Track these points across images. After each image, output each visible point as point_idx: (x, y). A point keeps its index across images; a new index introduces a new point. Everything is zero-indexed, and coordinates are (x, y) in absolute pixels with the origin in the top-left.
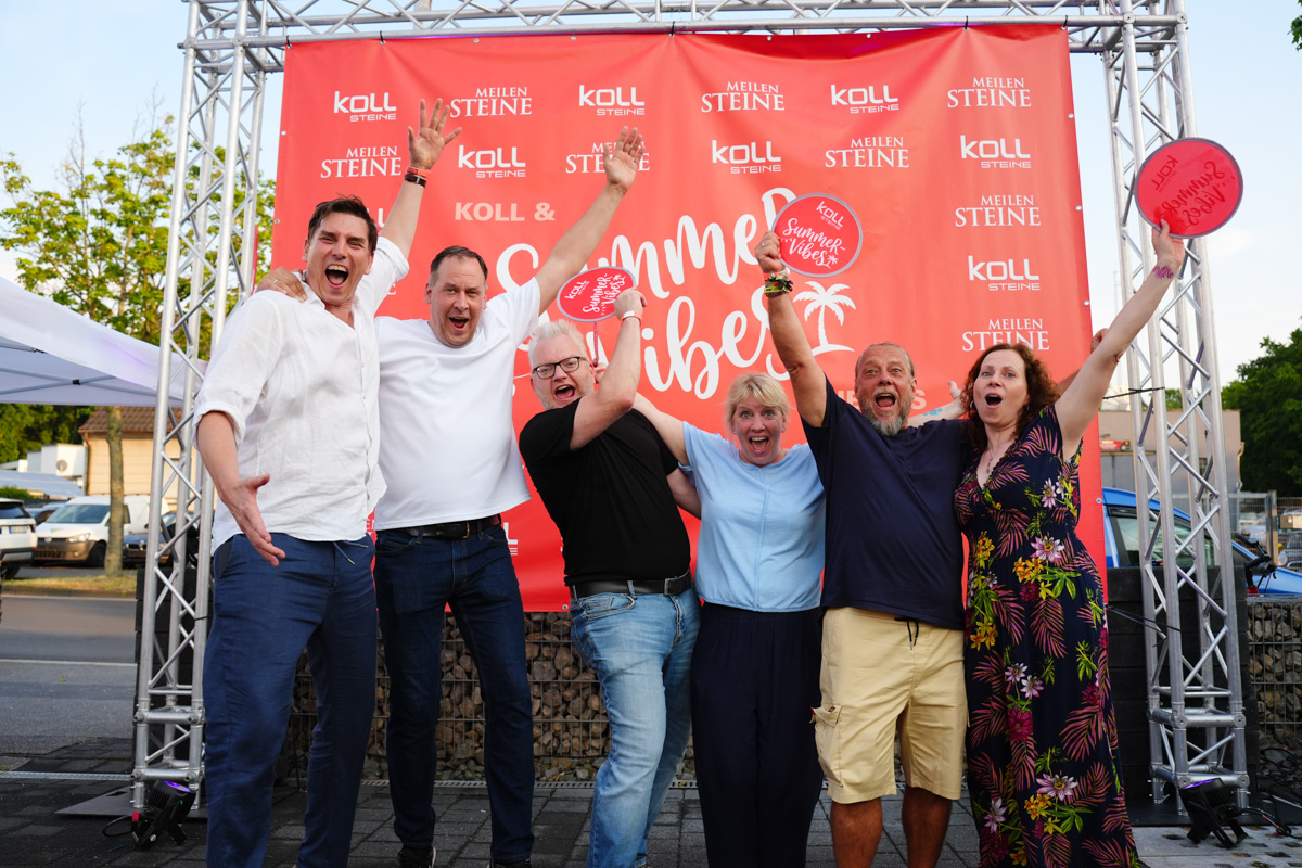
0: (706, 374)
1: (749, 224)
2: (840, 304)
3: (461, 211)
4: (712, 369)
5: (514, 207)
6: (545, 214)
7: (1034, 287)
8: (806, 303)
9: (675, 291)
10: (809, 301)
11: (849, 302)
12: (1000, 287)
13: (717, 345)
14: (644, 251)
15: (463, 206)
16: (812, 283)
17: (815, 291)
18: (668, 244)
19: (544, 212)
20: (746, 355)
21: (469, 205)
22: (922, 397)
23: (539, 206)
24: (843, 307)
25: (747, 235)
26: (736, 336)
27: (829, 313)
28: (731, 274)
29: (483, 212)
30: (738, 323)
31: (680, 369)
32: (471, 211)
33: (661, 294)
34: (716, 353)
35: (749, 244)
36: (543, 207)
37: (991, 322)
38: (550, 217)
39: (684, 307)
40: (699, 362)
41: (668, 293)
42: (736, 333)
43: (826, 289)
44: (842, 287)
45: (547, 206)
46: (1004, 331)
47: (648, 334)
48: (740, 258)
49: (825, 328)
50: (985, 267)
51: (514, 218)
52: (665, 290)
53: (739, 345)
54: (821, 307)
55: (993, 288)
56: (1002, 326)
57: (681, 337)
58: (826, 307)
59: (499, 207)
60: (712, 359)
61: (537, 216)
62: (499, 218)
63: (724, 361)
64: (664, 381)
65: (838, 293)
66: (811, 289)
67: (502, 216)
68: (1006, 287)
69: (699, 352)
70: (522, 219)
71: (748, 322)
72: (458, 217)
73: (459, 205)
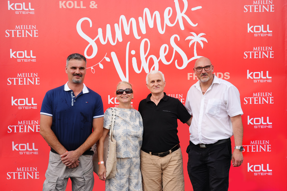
0: (154, 67)
1: (170, 10)
2: (202, 41)
3: (61, 5)
4: (156, 65)
5: (82, 2)
6: (94, 6)
7: (270, 35)
8: (190, 40)
9: (143, 36)
10: (191, 40)
11: (205, 40)
12: (258, 35)
13: (158, 57)
14: (131, 21)
15: (62, 3)
16: (192, 33)
17: (193, 36)
18: (140, 18)
19: (93, 5)
20: (168, 60)
21: (64, 2)
22: (228, 75)
23: (91, 2)
24: (203, 42)
25: (169, 15)
26: (164, 53)
27: (198, 44)
28: (163, 30)
29: (70, 4)
30: (166, 48)
31: (145, 65)
32: (65, 4)
33: (138, 38)
34: (158, 59)
35: (169, 19)
36: (93, 3)
37: (254, 48)
38: (95, 7)
39: (146, 43)
40: (151, 63)
41: (140, 37)
42: (165, 52)
43: (197, 35)
44: (203, 34)
45: (94, 2)
46: (258, 51)
47: (133, 52)
48: (166, 25)
49: (196, 50)
50: (253, 28)
51: (82, 7)
52: (139, 36)
53: (165, 56)
54: (195, 42)
55: (256, 35)
56: (258, 49)
57: (145, 54)
58: (197, 41)
59: (76, 2)
60: (156, 61)
61: (91, 6)
62: (76, 7)
63: (160, 62)
64: (139, 70)
65: (201, 37)
66: (192, 35)
67: (77, 6)
68: (260, 35)
69: (151, 59)
70: (85, 7)
71: (169, 48)
72: (61, 7)
73: (60, 2)
